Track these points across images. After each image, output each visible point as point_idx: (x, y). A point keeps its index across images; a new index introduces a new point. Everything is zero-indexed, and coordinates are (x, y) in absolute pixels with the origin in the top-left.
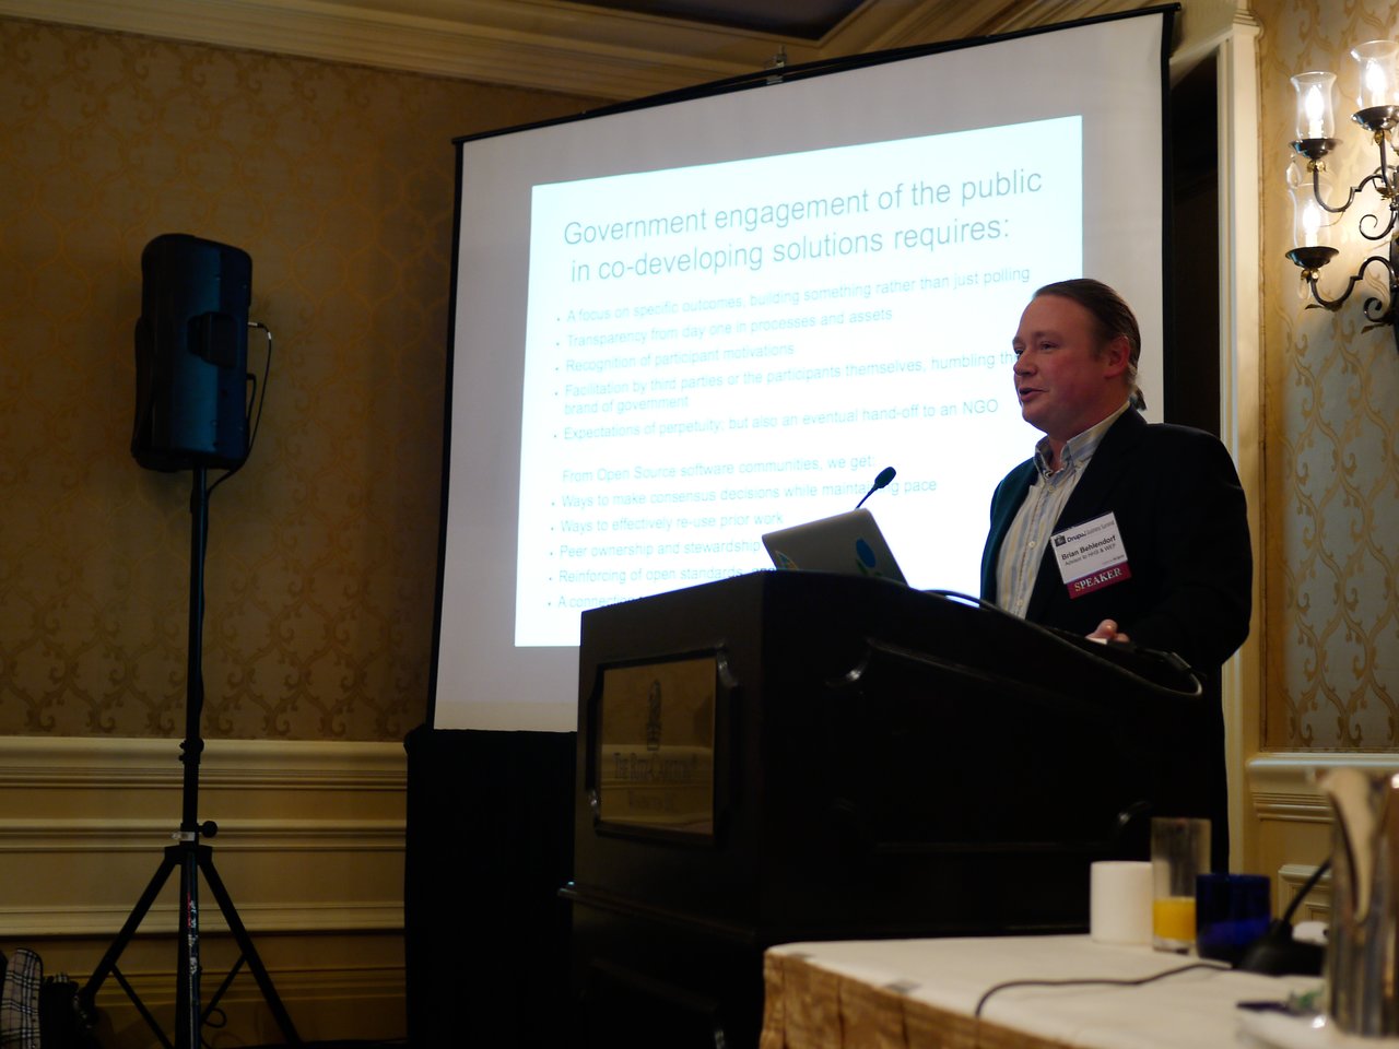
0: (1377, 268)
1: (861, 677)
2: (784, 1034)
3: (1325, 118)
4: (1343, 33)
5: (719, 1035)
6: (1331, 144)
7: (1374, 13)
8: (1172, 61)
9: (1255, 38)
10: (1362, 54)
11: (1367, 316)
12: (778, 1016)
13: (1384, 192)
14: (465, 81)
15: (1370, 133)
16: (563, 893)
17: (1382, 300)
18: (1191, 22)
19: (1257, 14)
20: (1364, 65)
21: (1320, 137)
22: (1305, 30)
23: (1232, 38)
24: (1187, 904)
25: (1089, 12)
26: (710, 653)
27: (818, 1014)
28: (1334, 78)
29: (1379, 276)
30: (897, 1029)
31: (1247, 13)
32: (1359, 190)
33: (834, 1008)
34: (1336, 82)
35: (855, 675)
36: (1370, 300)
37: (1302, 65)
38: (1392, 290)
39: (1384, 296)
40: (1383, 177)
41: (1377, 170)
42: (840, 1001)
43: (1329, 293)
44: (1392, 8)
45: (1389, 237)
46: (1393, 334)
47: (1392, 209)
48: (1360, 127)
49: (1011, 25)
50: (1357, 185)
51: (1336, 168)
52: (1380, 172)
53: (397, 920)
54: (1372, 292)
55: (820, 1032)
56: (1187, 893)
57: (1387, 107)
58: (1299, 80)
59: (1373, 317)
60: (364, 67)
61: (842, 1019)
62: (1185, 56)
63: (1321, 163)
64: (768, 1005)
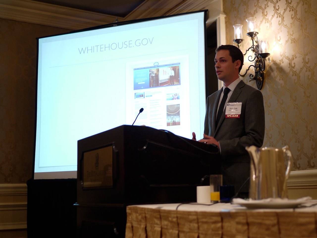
0: (252, 68)
1: (146, 148)
2: (132, 223)
3: (241, 35)
4: (244, 16)
5: (115, 229)
6: (242, 40)
7: (250, 12)
8: (207, 22)
9: (225, 17)
10: (248, 20)
11: (250, 78)
12: (130, 220)
13: (253, 51)
14: (38, 25)
15: (250, 38)
16: (74, 205)
17: (253, 75)
18: (210, 14)
19: (225, 12)
20: (249, 23)
21: (239, 39)
22: (236, 16)
23: (220, 17)
24: (218, 193)
25: (188, 11)
26: (111, 145)
27: (140, 217)
28: (242, 26)
29: (252, 70)
30: (159, 216)
31: (223, 12)
32: (248, 50)
33: (144, 215)
34: (243, 26)
35: (145, 147)
36: (251, 75)
37: (235, 23)
38: (255, 72)
39: (254, 74)
40: (253, 48)
41: (252, 46)
42: (145, 213)
43: (242, 73)
44: (254, 11)
45: (254, 61)
46: (256, 82)
47: (255, 55)
48: (248, 36)
49: (170, 14)
50: (248, 49)
51: (243, 46)
52: (253, 47)
53: (25, 226)
54: (251, 73)
55: (141, 221)
56: (218, 191)
57: (254, 32)
58: (235, 26)
59: (251, 78)
60: (13, 20)
61: (146, 217)
62: (209, 21)
63: (240, 44)
64: (128, 218)
